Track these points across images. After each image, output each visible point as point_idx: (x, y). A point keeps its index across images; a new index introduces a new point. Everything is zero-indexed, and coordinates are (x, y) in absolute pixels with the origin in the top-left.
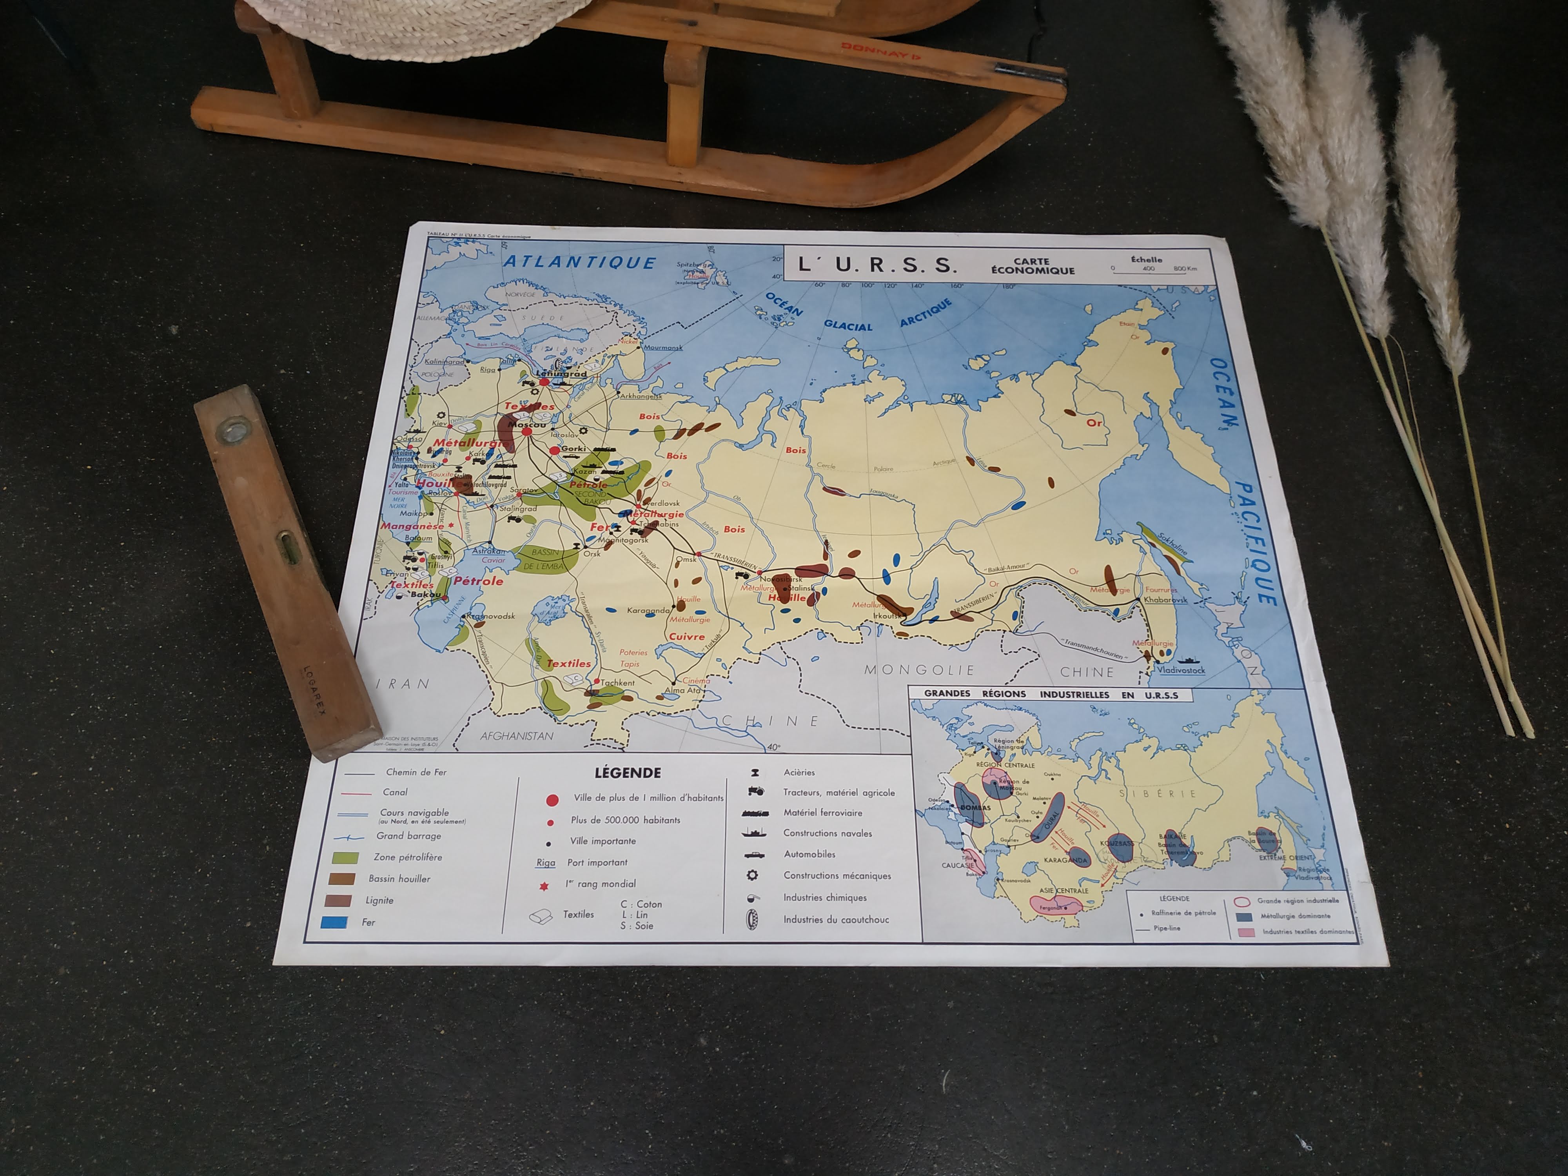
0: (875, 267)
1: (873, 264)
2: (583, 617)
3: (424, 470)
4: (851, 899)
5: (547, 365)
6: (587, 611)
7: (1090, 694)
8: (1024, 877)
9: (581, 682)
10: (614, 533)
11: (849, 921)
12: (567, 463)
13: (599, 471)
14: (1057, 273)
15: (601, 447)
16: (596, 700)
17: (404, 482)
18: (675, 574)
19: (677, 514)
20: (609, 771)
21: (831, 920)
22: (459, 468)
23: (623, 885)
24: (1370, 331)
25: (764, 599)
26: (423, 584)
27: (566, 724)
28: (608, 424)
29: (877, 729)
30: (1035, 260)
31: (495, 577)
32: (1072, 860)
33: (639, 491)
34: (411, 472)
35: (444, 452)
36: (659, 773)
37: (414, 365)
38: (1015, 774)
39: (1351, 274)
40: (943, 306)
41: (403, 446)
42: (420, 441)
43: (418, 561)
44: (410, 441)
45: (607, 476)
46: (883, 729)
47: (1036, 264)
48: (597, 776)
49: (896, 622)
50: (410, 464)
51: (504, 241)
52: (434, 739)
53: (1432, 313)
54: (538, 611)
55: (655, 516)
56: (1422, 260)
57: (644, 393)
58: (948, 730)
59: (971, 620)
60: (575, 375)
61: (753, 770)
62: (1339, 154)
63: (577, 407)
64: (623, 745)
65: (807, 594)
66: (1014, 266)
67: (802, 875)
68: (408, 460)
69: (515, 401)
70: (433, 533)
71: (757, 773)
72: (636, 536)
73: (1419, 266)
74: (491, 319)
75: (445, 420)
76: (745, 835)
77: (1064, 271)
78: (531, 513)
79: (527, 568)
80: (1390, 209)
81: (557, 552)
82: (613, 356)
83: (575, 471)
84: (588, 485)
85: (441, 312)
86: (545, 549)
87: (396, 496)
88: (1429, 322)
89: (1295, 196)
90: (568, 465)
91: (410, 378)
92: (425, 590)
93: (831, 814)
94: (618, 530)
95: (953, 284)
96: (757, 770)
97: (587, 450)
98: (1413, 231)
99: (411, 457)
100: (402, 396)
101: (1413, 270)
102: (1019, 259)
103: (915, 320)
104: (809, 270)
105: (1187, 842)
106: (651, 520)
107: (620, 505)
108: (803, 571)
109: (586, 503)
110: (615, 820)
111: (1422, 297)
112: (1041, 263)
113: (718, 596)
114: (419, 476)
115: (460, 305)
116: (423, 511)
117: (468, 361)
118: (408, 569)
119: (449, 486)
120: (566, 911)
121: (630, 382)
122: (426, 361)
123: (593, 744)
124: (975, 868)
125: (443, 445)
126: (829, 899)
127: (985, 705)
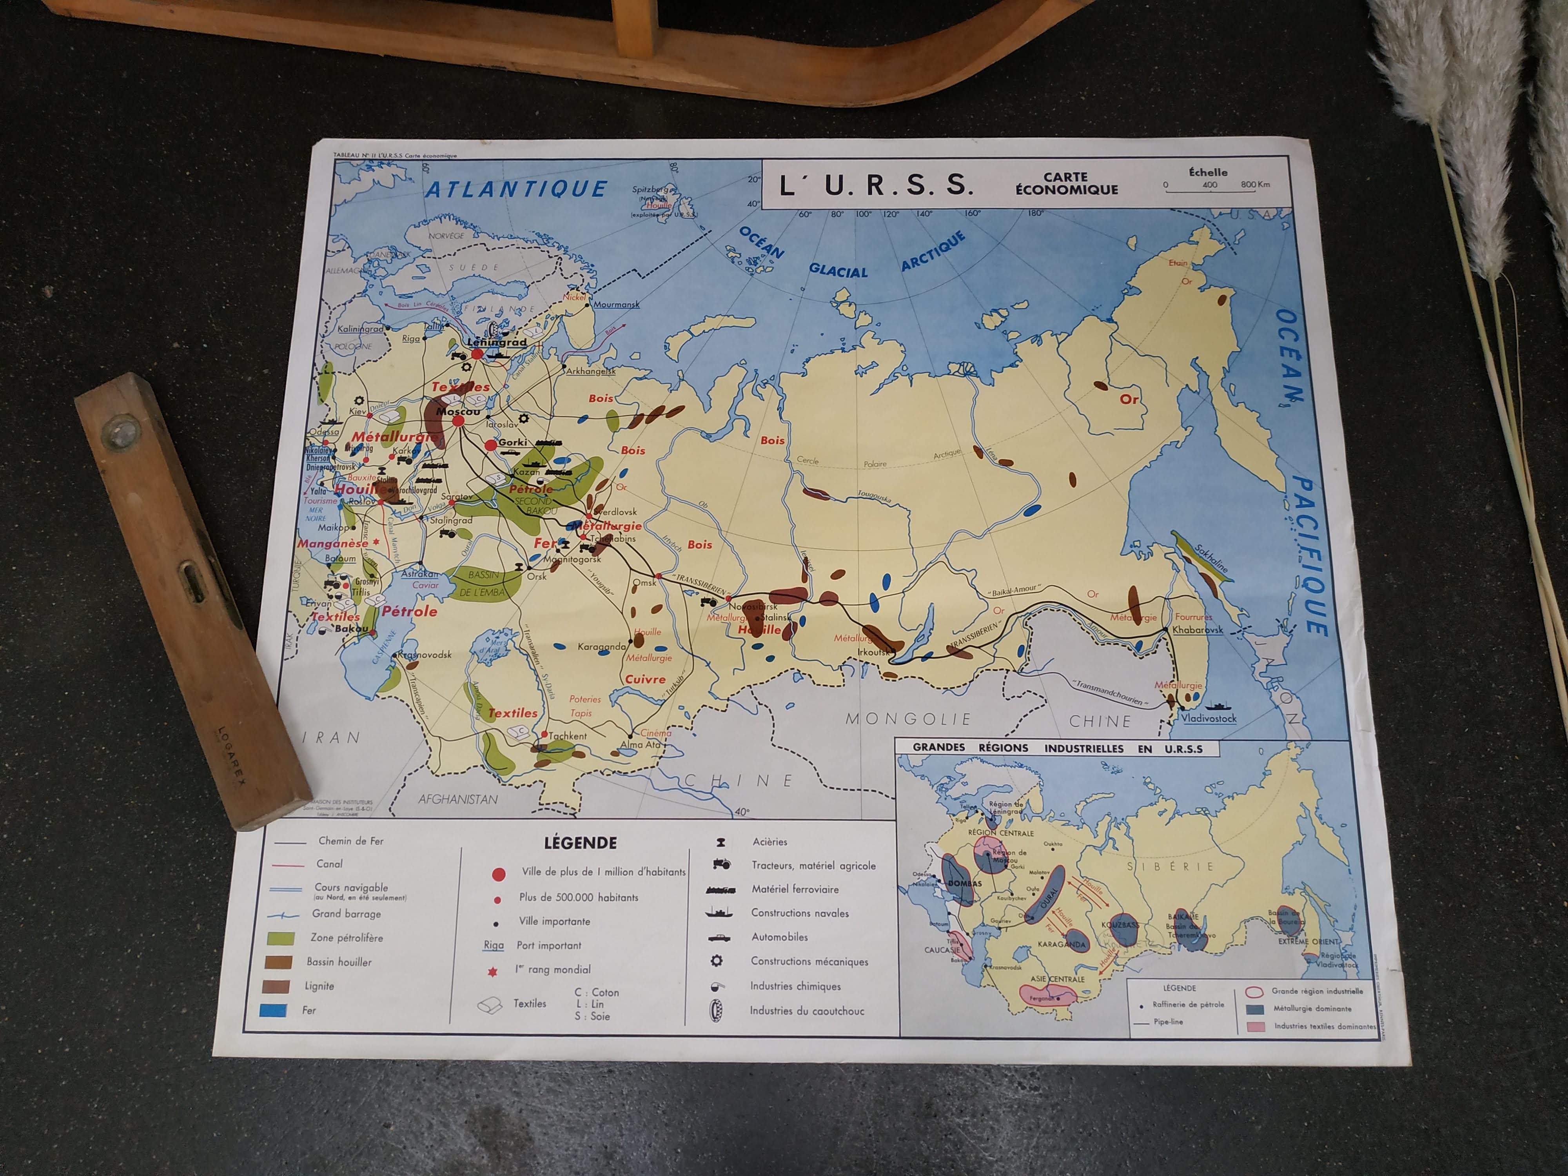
0: (874, 188)
1: (870, 184)
2: (528, 655)
3: (343, 472)
4: (824, 988)
5: (480, 331)
6: (532, 648)
7: (1101, 748)
8: (1014, 963)
9: (527, 735)
10: (561, 550)
11: (821, 1012)
12: (505, 461)
13: (543, 471)
14: (1096, 193)
15: (544, 440)
16: (544, 756)
17: (321, 487)
18: (633, 600)
19: (633, 526)
20: (560, 841)
21: (801, 1012)
22: (382, 469)
23: (577, 971)
24: (1477, 270)
25: (734, 632)
26: (348, 615)
27: (511, 785)
28: (552, 408)
29: (858, 790)
30: (1070, 176)
31: (427, 606)
32: (1069, 944)
33: (590, 497)
34: (328, 474)
35: (365, 449)
36: (615, 843)
37: (325, 335)
38: (1011, 844)
39: (1462, 192)
40: (954, 242)
41: (317, 442)
42: (336, 435)
43: (341, 587)
44: (325, 436)
45: (552, 477)
46: (865, 790)
47: (1071, 181)
48: (547, 847)
49: (882, 660)
50: (326, 464)
51: (425, 162)
52: (368, 802)
53: (1560, 246)
54: (477, 648)
55: (608, 529)
56: (1556, 172)
57: (594, 367)
58: (938, 792)
59: (969, 657)
60: (513, 344)
61: (719, 840)
62: (1466, 21)
63: (516, 387)
64: (574, 809)
65: (782, 625)
66: (1044, 184)
67: (771, 961)
68: (324, 459)
69: (444, 381)
70: (355, 552)
71: (723, 843)
72: (587, 554)
73: (1550, 177)
74: (412, 270)
75: (364, 407)
76: (709, 915)
77: (1105, 190)
78: (466, 526)
79: (463, 594)
80: (1523, 98)
81: (497, 574)
82: (557, 317)
83: (515, 471)
84: (531, 489)
85: (354, 262)
86: (483, 571)
87: (313, 506)
88: (1554, 256)
89: (1403, 82)
90: (507, 465)
91: (321, 353)
92: (350, 622)
93: (804, 890)
94: (566, 547)
95: (968, 211)
96: (723, 840)
97: (529, 445)
98: (1548, 129)
99: (327, 456)
100: (314, 376)
101: (1542, 182)
102: (1050, 174)
103: (919, 262)
104: (793, 194)
105: (1198, 923)
106: (604, 533)
107: (567, 515)
108: (779, 597)
109: (529, 512)
110: (567, 897)
111: (1549, 222)
112: (1077, 180)
113: (681, 627)
114: (337, 479)
115: (376, 253)
116: (344, 524)
117: (388, 328)
118: (331, 597)
119: (372, 492)
120: (516, 1000)
121: (579, 351)
122: (339, 328)
123: (541, 809)
124: (962, 954)
125: (363, 440)
126: (799, 987)
127: (982, 761)
